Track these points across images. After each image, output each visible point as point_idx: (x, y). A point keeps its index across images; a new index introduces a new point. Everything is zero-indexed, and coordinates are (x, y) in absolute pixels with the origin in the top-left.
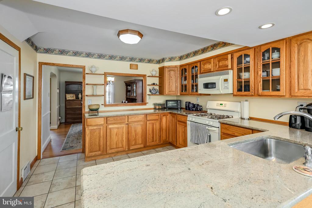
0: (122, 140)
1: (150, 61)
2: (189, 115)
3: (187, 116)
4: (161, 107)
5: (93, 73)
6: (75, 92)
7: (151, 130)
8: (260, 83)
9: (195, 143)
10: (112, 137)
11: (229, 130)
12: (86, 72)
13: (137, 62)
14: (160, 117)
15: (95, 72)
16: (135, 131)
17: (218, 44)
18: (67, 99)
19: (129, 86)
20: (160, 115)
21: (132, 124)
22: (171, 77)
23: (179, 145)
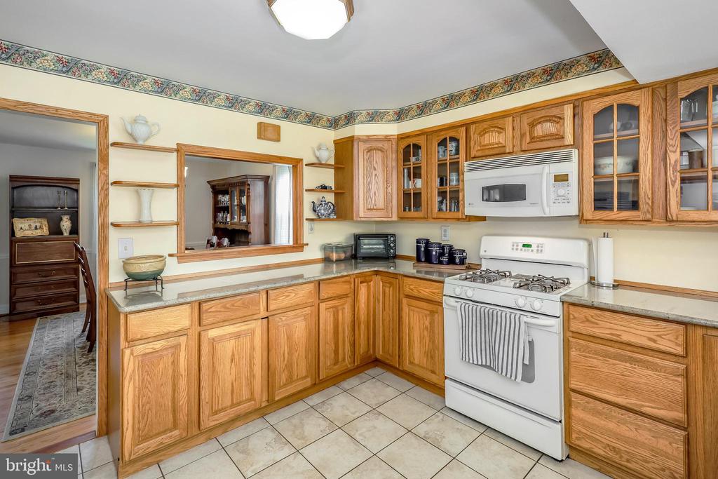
0: (251, 375)
1: (312, 119)
2: (447, 280)
3: (443, 282)
4: (343, 256)
5: (140, 143)
6: (48, 212)
7: (330, 327)
8: (673, 185)
9: (475, 362)
10: (219, 368)
11: (597, 324)
12: (111, 140)
13: (277, 118)
14: (352, 285)
15: (146, 140)
16: (289, 338)
17: (528, 74)
18: (19, 234)
19: (225, 192)
20: (352, 280)
21: (281, 316)
22: (375, 169)
23: (410, 366)
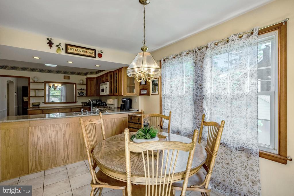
1: (79, 74)
5: (35, 81)
12: (31, 81)
13: (69, 74)
18: (25, 100)
